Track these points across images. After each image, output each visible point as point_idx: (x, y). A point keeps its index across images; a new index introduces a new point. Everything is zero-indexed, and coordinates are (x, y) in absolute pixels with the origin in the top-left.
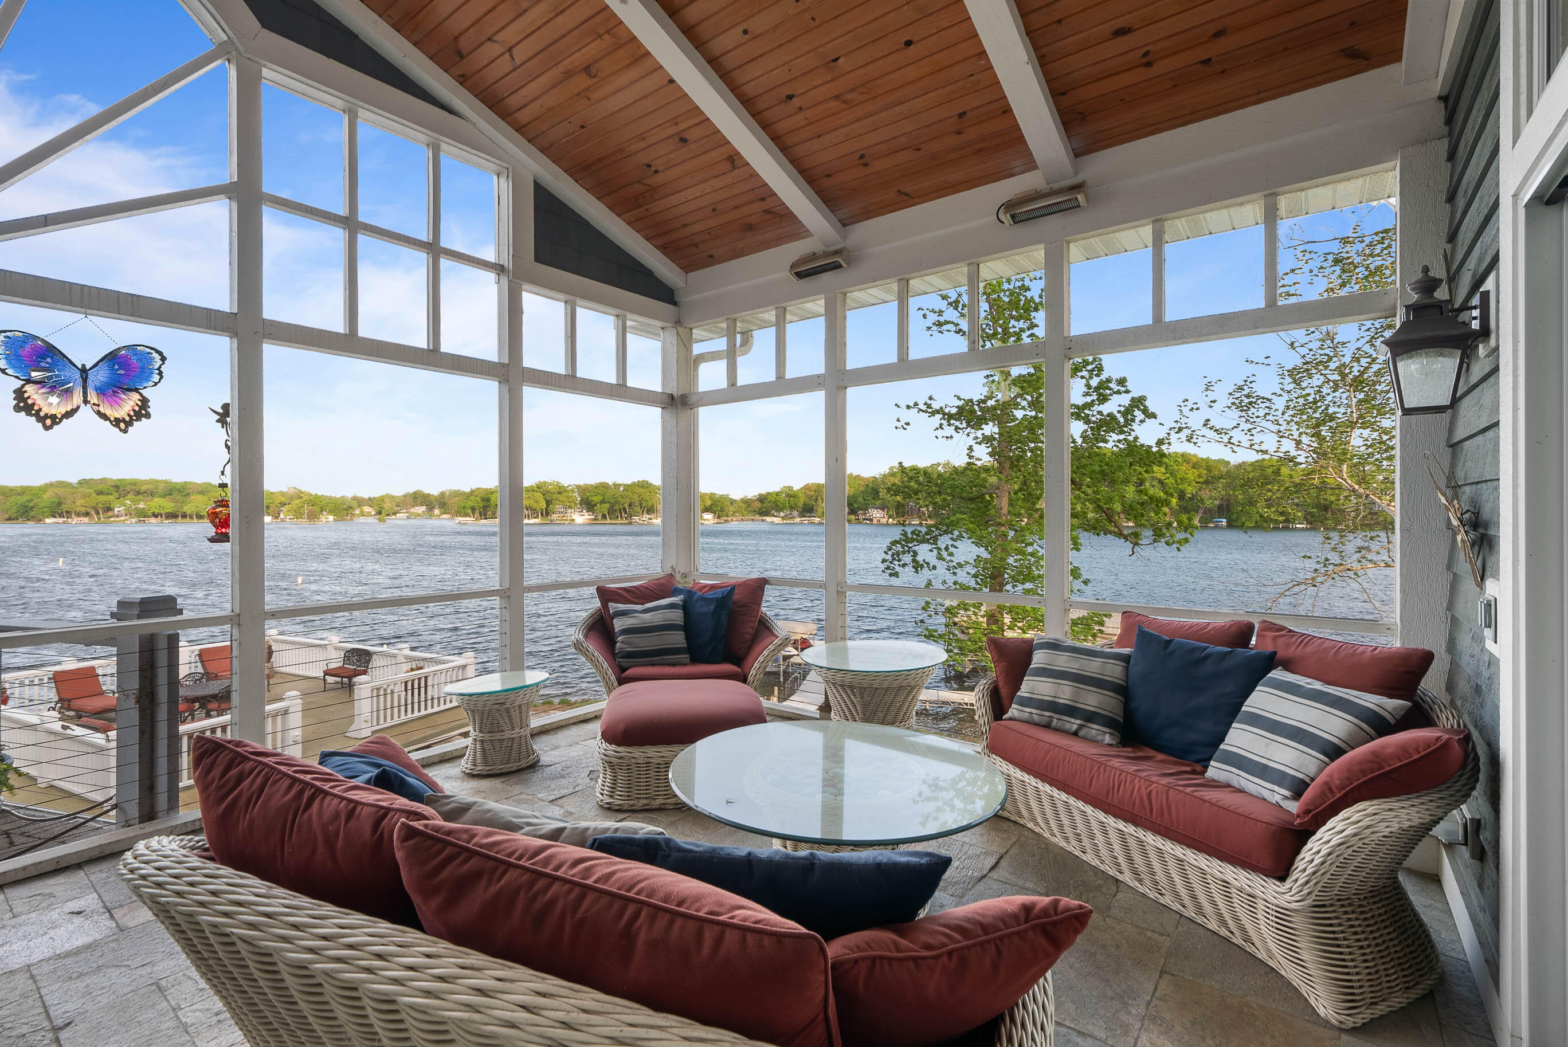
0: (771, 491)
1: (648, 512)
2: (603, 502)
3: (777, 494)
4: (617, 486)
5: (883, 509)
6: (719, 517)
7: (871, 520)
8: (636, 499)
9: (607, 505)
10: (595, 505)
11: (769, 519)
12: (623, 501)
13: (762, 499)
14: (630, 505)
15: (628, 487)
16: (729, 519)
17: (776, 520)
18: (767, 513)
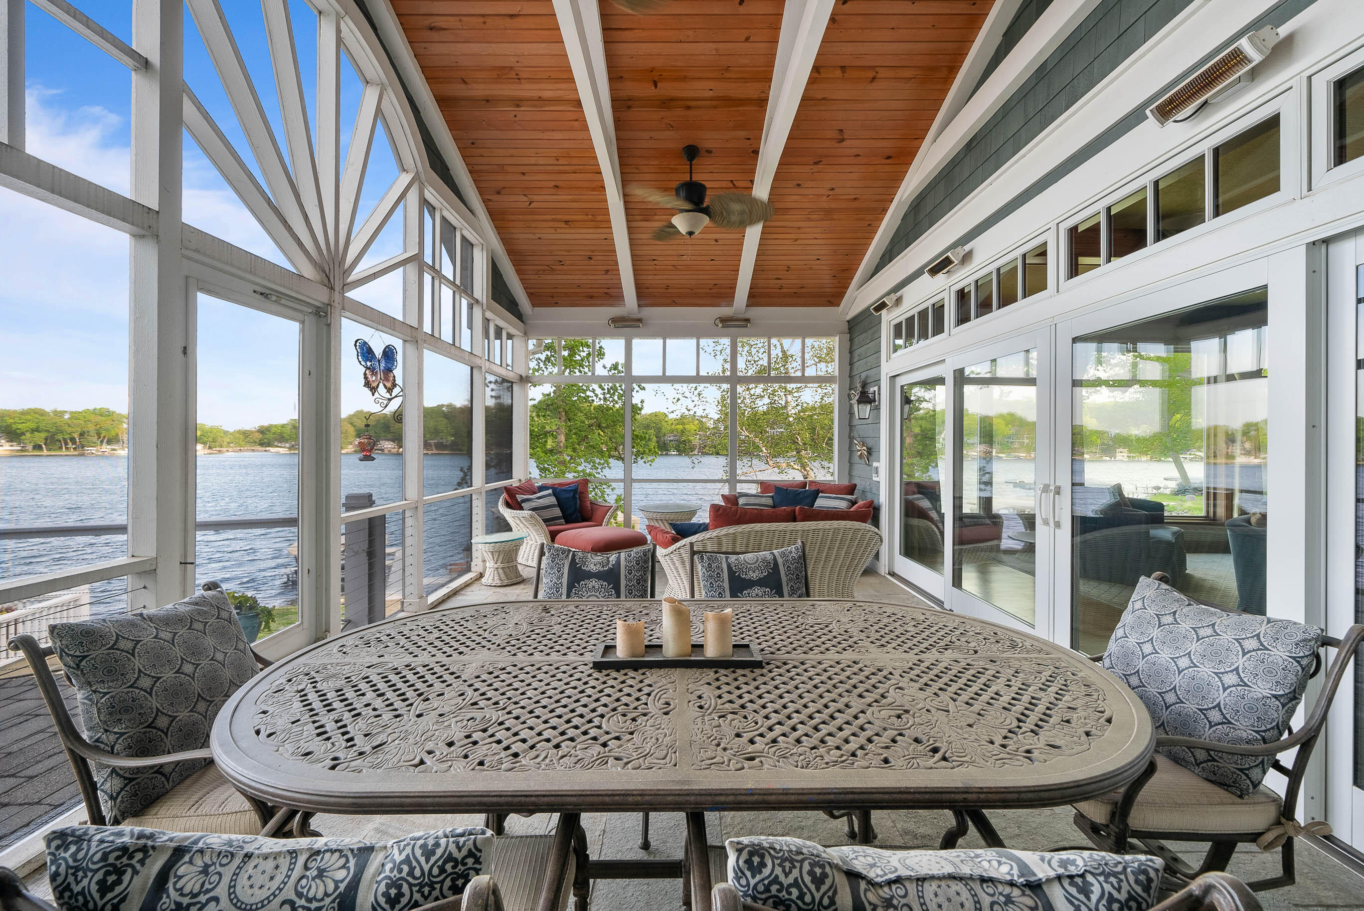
0: (274, 423)
1: (109, 442)
2: (37, 430)
3: (283, 426)
4: (59, 414)
5: (393, 441)
6: (210, 448)
7: (382, 450)
8: (91, 428)
9: (44, 435)
10: (23, 434)
11: (272, 449)
12: (69, 430)
13: (263, 431)
14: (82, 435)
15: (74, 415)
16: (224, 449)
17: (282, 450)
18: (269, 445)
